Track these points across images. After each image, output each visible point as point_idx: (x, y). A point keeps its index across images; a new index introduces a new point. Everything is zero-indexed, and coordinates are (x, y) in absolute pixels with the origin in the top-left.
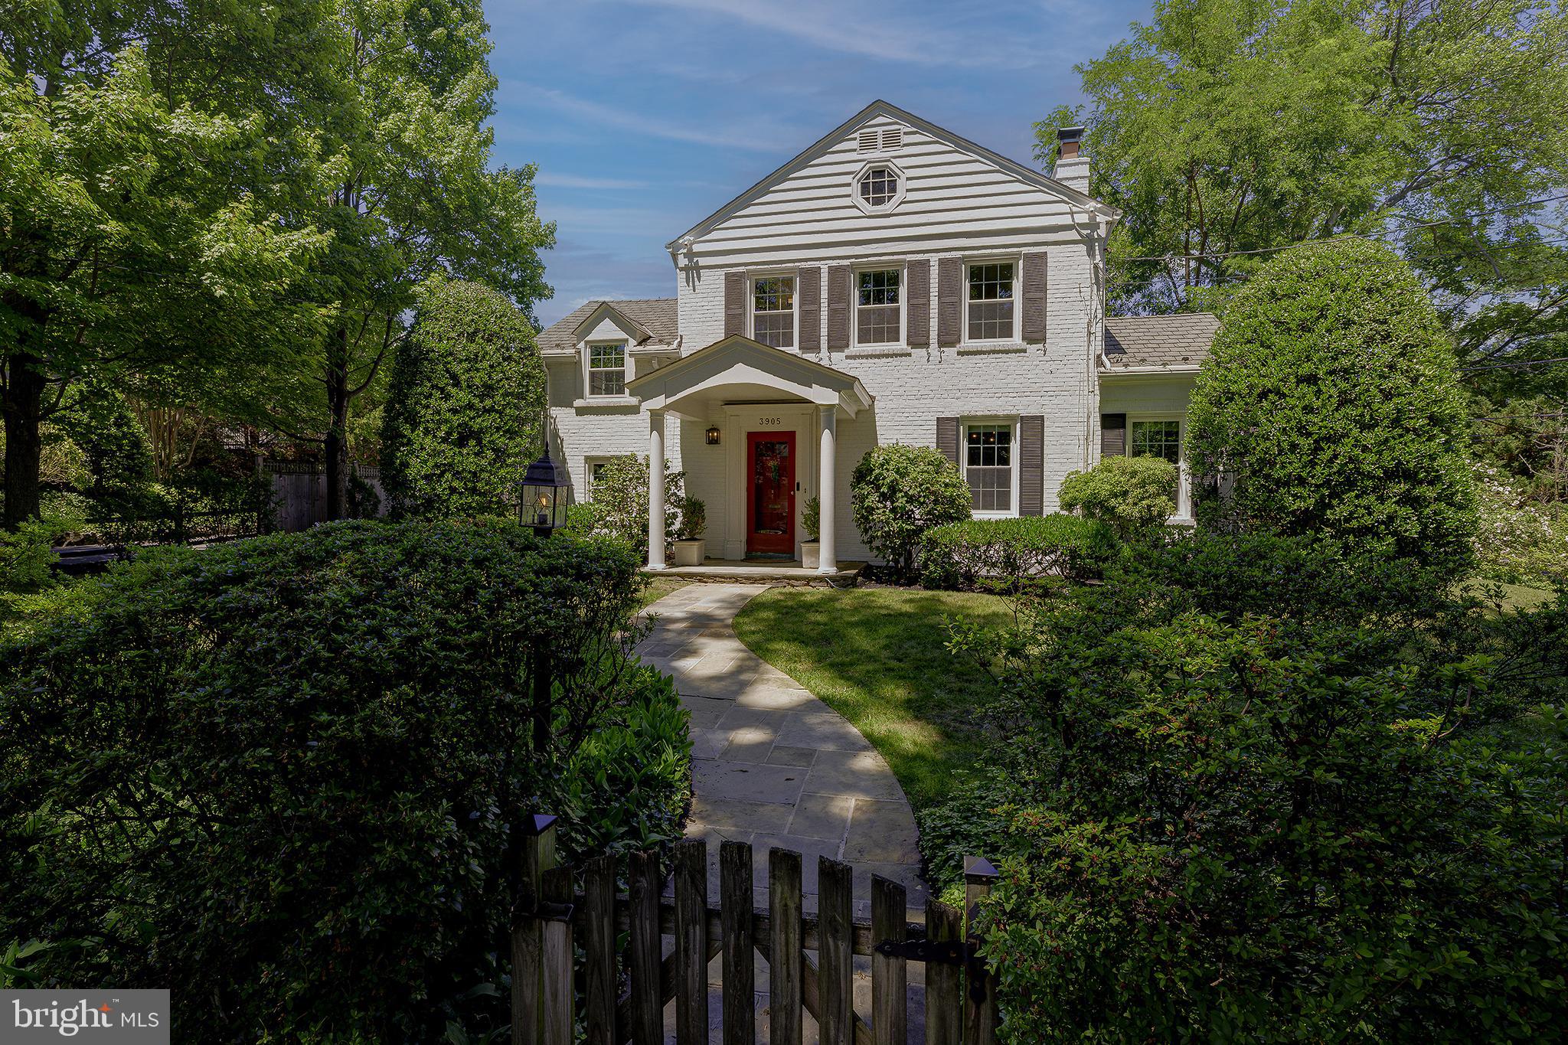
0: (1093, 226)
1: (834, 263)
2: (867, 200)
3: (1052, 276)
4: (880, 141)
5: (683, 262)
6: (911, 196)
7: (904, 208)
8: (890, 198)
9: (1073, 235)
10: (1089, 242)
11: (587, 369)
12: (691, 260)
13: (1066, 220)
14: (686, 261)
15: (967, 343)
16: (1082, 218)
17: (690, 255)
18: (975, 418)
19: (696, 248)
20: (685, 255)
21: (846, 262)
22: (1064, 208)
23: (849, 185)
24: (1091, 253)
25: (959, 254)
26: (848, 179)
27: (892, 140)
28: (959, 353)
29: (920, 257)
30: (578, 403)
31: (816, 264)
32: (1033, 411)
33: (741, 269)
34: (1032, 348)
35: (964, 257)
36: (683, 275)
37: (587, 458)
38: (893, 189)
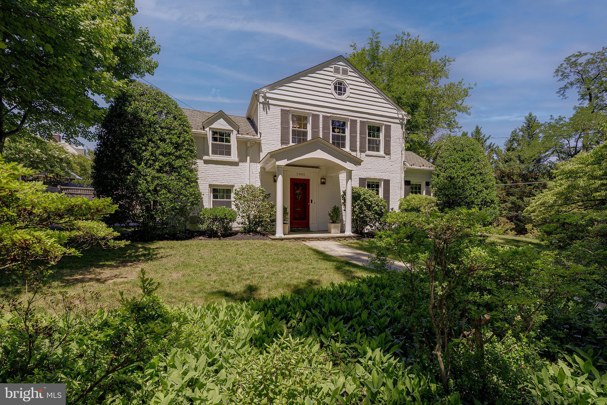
0: (403, 119)
1: (325, 114)
2: (336, 92)
3: (393, 133)
4: (341, 71)
5: (261, 100)
6: (351, 95)
7: (349, 99)
8: (344, 94)
9: (397, 121)
10: (401, 124)
11: (210, 141)
12: (265, 100)
13: (396, 116)
14: (263, 100)
15: (368, 152)
16: (400, 116)
17: (265, 97)
18: (370, 179)
19: (268, 95)
20: (263, 97)
21: (329, 115)
22: (396, 112)
23: (330, 85)
24: (402, 128)
25: (366, 120)
26: (330, 82)
27: (345, 72)
28: (366, 155)
29: (354, 118)
30: (206, 158)
31: (318, 113)
32: (387, 178)
33: (288, 109)
34: (387, 157)
35: (367, 121)
36: (261, 106)
37: (210, 186)
38: (345, 91)
